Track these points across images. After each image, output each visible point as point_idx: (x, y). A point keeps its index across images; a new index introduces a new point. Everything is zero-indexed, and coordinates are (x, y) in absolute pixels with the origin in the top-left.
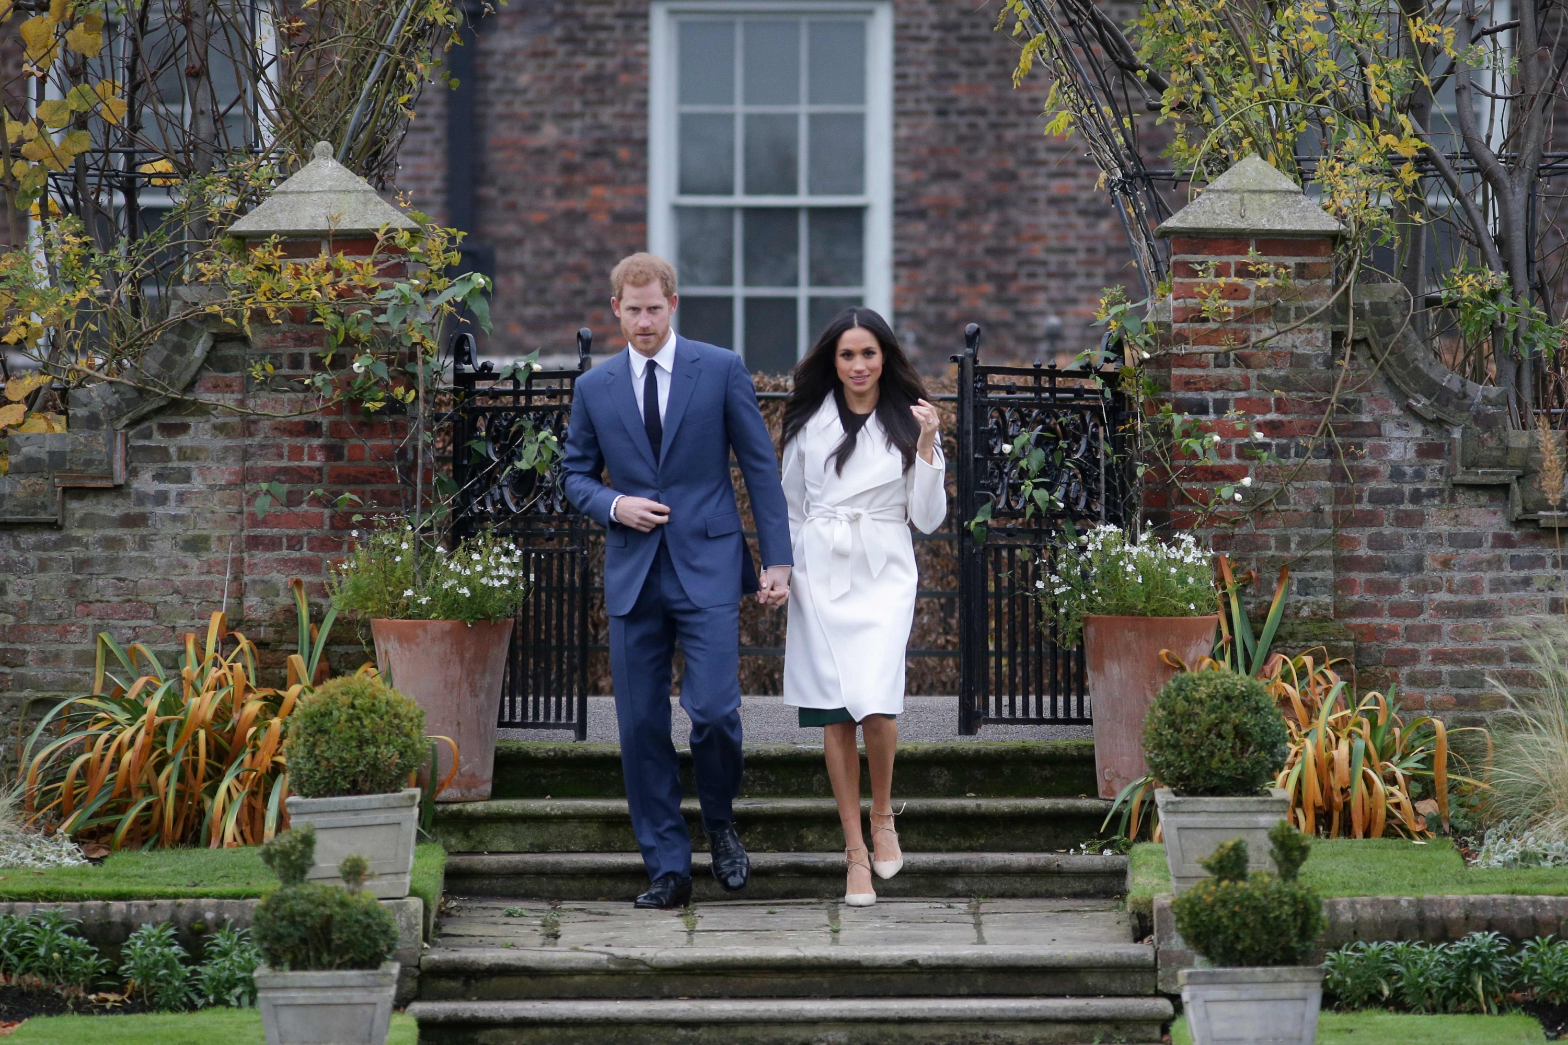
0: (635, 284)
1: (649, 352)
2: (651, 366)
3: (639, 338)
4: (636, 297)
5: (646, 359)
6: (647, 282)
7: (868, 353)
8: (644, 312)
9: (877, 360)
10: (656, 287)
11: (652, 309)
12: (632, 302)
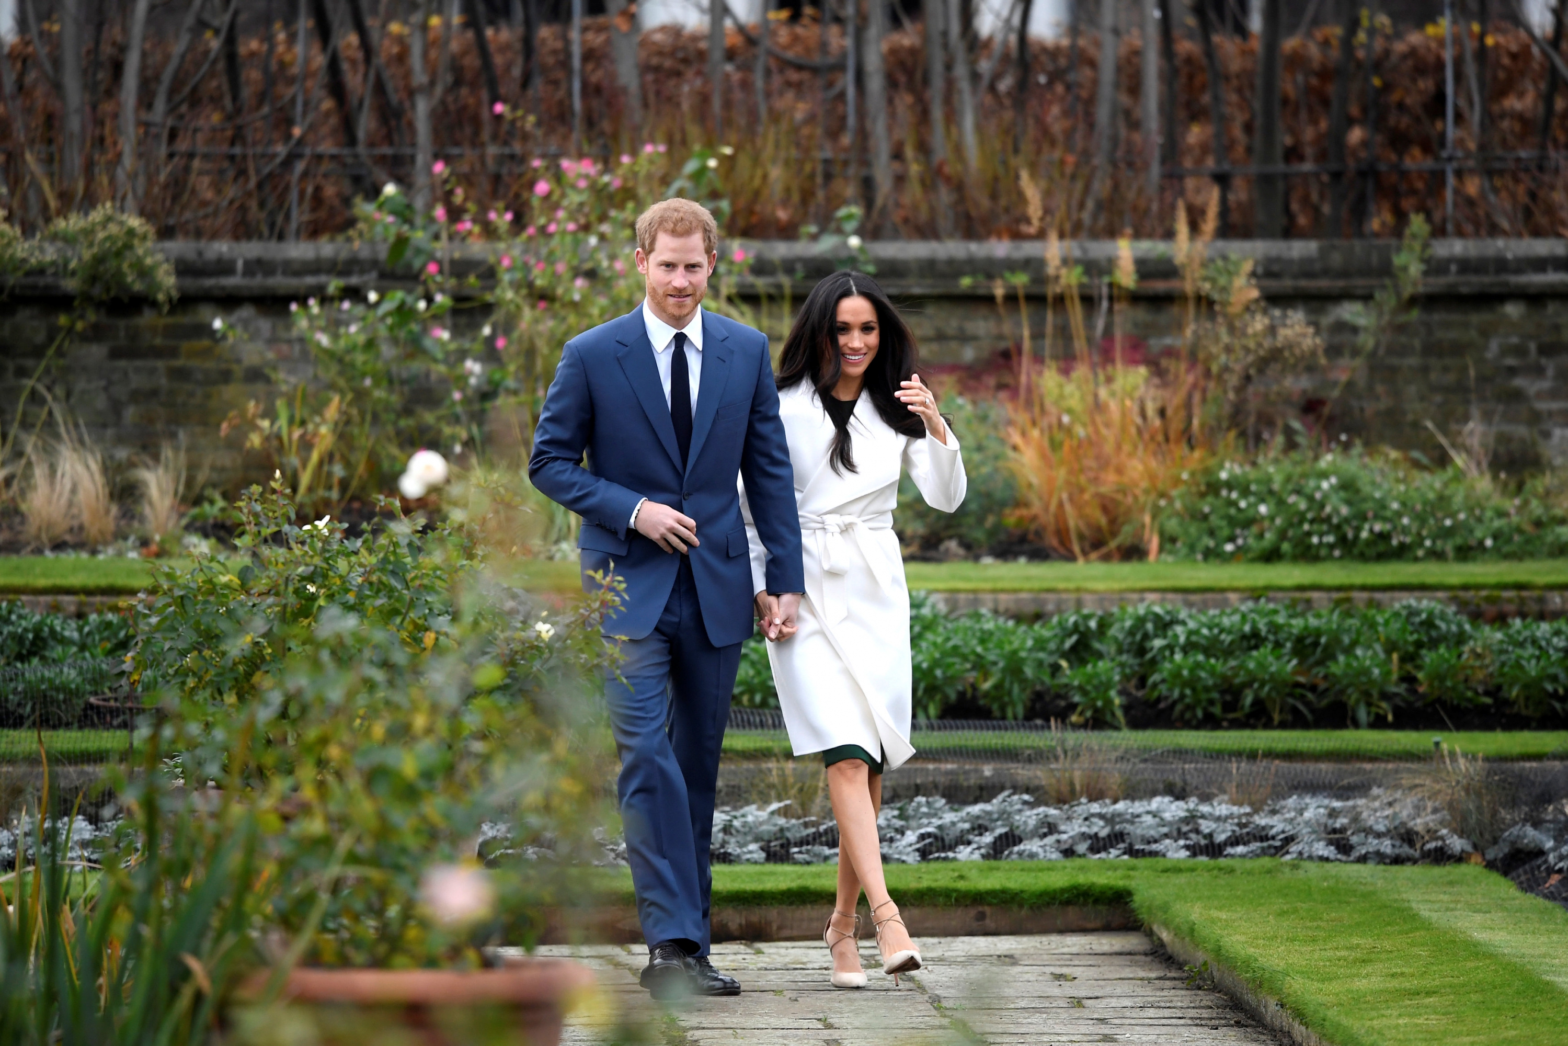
0: (674, 233)
1: (678, 320)
2: (680, 339)
3: (671, 300)
4: (674, 250)
5: (674, 331)
6: (687, 233)
7: (866, 328)
8: (681, 269)
9: (873, 339)
10: (697, 240)
11: (691, 267)
12: (668, 257)
